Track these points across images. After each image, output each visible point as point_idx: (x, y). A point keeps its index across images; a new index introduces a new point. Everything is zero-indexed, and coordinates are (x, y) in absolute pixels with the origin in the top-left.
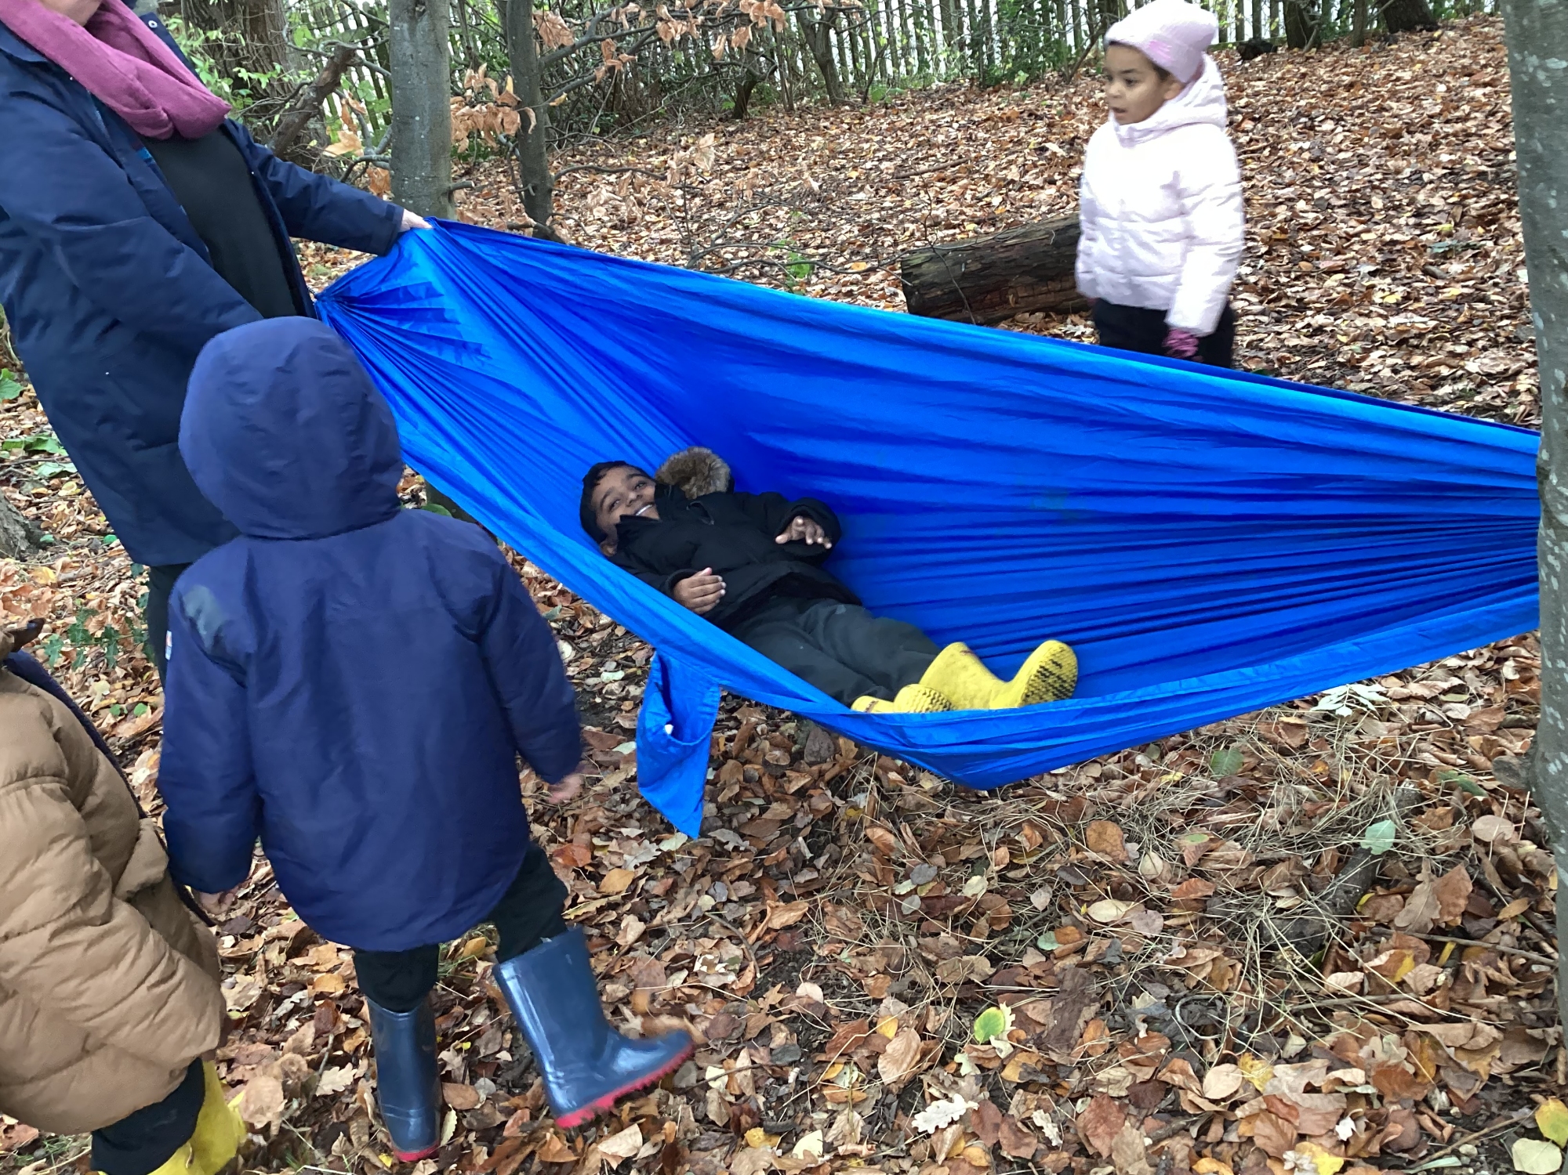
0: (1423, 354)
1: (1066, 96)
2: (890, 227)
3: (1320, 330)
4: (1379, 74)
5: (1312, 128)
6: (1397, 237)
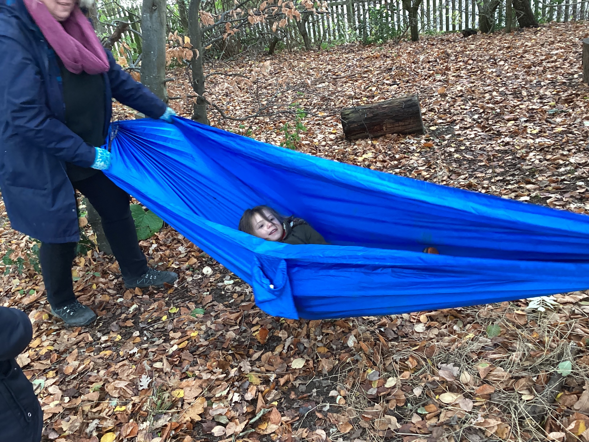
0: (551, 154)
1: (397, 49)
2: (332, 98)
3: (508, 143)
4: (519, 44)
5: (496, 63)
6: (534, 107)
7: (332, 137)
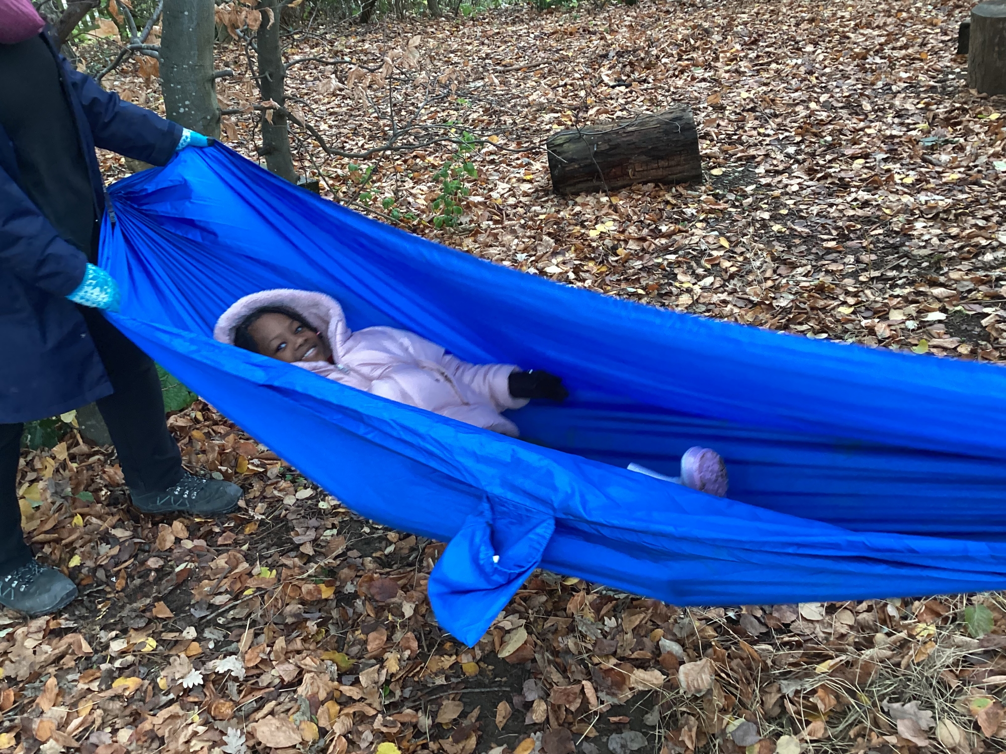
3: (866, 204)
6: (894, 133)
7: (526, 187)
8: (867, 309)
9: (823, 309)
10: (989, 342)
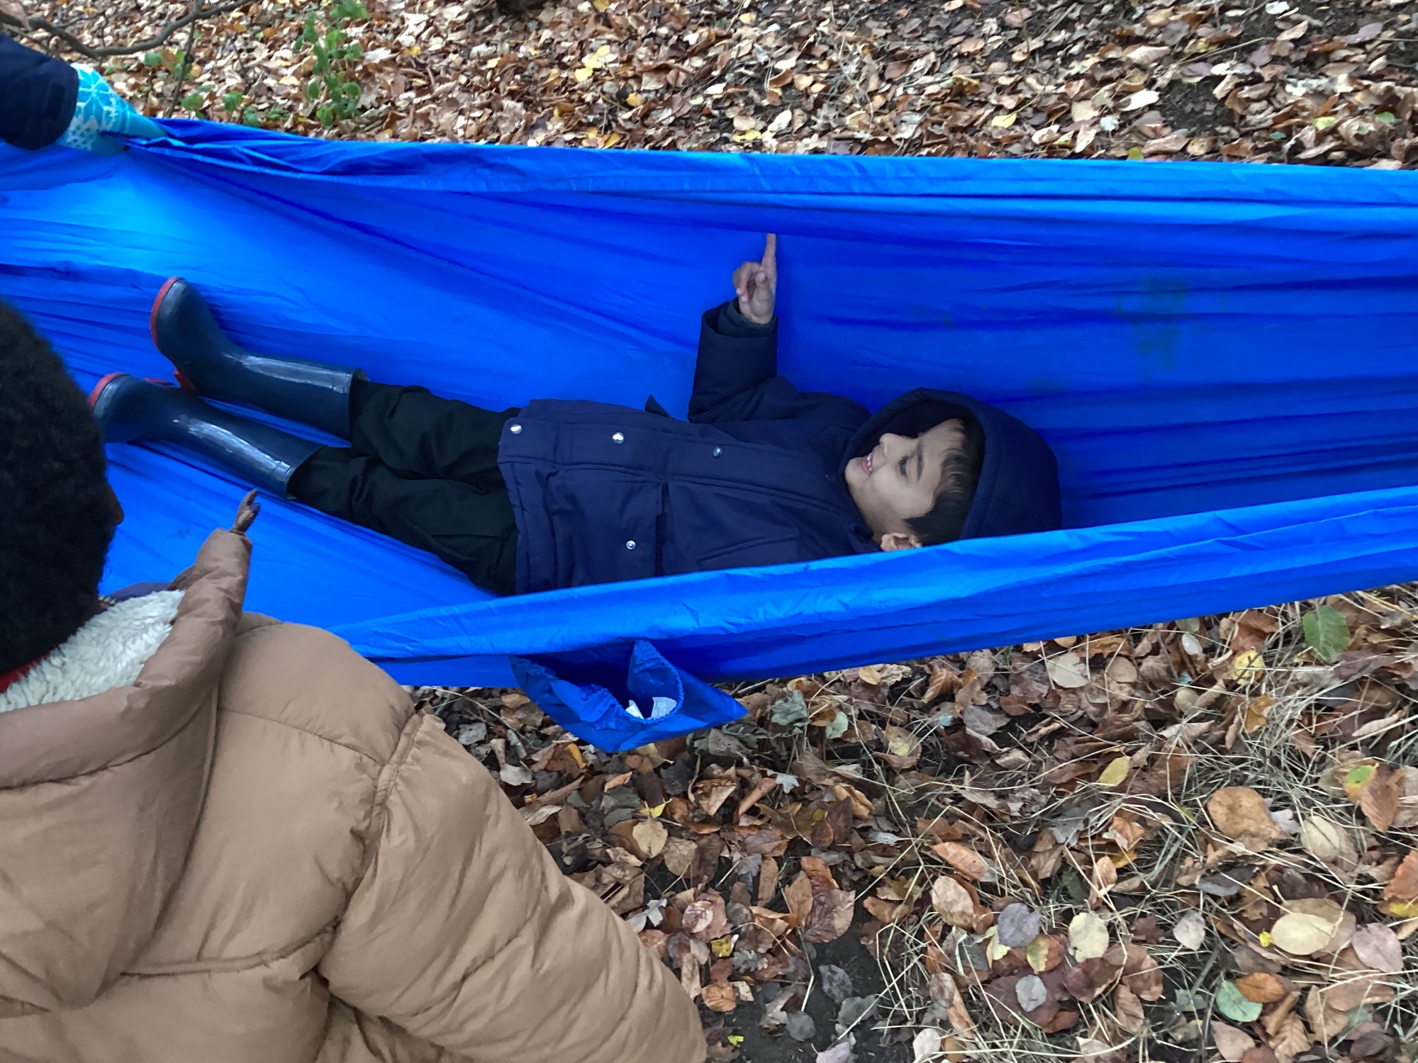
8: (1037, 111)
9: (970, 128)
10: (1233, 125)
